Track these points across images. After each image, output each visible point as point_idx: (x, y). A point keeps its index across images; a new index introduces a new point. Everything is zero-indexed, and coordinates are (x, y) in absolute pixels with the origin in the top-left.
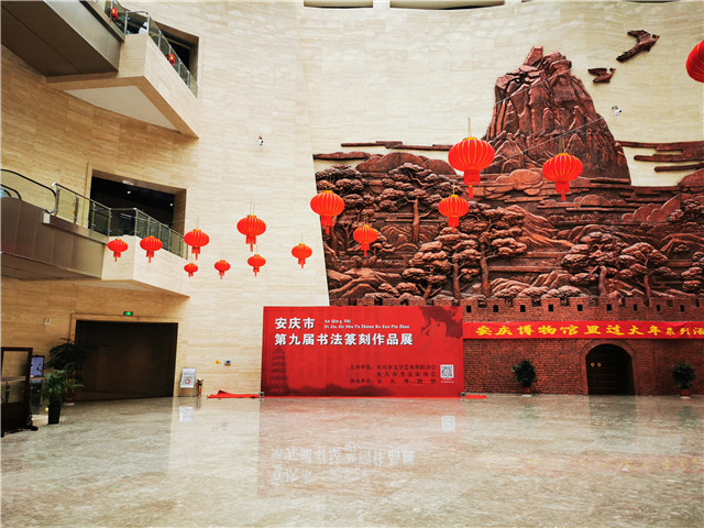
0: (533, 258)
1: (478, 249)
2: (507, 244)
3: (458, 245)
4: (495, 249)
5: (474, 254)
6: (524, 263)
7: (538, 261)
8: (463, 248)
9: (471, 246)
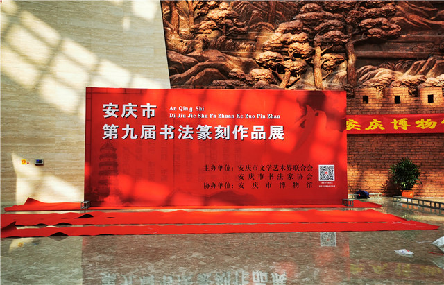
0: (407, 42)
1: (344, 30)
2: (379, 25)
3: (321, 25)
4: (364, 30)
5: (339, 36)
6: (396, 48)
7: (413, 46)
8: (325, 30)
9: (336, 27)
